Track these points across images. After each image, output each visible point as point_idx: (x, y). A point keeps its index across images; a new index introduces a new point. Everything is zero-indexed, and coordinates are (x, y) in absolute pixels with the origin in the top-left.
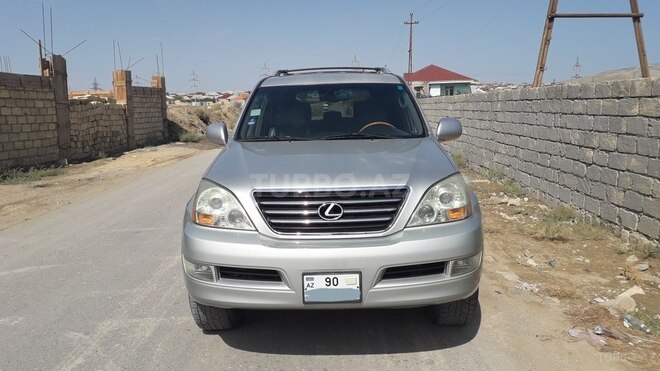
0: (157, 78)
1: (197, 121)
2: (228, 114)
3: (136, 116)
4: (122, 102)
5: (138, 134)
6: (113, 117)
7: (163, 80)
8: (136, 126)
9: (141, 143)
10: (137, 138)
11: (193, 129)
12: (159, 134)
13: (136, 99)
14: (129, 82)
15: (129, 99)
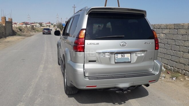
0: (10, 19)
1: (19, 31)
2: (25, 29)
3: (7, 28)
4: (4, 25)
5: (7, 33)
6: (3, 28)
7: (12, 19)
8: (7, 31)
9: (8, 35)
10: (7, 34)
11: (18, 32)
12: (11, 33)
13: (7, 24)
14: (5, 20)
15: (6, 24)
